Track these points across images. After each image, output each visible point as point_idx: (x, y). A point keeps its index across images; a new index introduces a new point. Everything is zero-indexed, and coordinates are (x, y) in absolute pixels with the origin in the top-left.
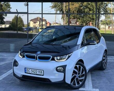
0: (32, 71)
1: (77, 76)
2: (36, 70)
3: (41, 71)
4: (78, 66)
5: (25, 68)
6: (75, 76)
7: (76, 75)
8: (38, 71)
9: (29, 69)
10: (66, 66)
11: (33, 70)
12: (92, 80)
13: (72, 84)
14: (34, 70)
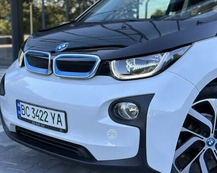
0: (35, 112)
2: (44, 110)
3: (59, 115)
5: (18, 101)
7: (205, 140)
8: (49, 115)
9: (25, 105)
11: (36, 108)
14: (40, 109)
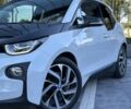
1: (59, 87)
4: (60, 66)
6: (54, 88)
10: (28, 63)
12: (97, 95)
13: (47, 104)
